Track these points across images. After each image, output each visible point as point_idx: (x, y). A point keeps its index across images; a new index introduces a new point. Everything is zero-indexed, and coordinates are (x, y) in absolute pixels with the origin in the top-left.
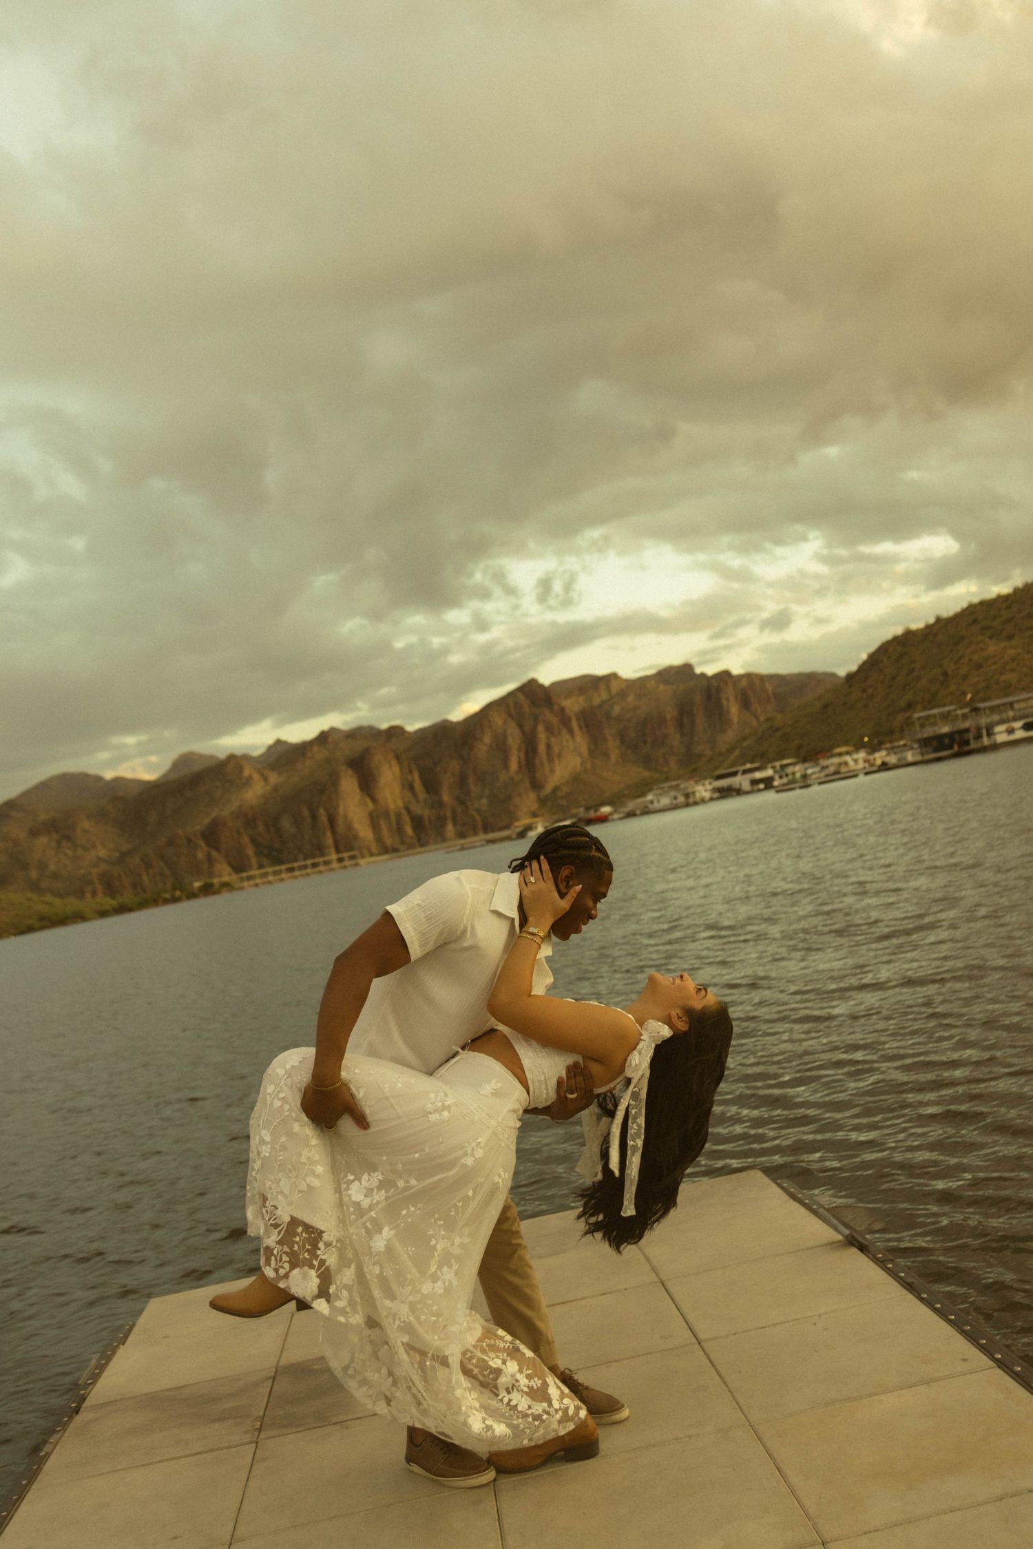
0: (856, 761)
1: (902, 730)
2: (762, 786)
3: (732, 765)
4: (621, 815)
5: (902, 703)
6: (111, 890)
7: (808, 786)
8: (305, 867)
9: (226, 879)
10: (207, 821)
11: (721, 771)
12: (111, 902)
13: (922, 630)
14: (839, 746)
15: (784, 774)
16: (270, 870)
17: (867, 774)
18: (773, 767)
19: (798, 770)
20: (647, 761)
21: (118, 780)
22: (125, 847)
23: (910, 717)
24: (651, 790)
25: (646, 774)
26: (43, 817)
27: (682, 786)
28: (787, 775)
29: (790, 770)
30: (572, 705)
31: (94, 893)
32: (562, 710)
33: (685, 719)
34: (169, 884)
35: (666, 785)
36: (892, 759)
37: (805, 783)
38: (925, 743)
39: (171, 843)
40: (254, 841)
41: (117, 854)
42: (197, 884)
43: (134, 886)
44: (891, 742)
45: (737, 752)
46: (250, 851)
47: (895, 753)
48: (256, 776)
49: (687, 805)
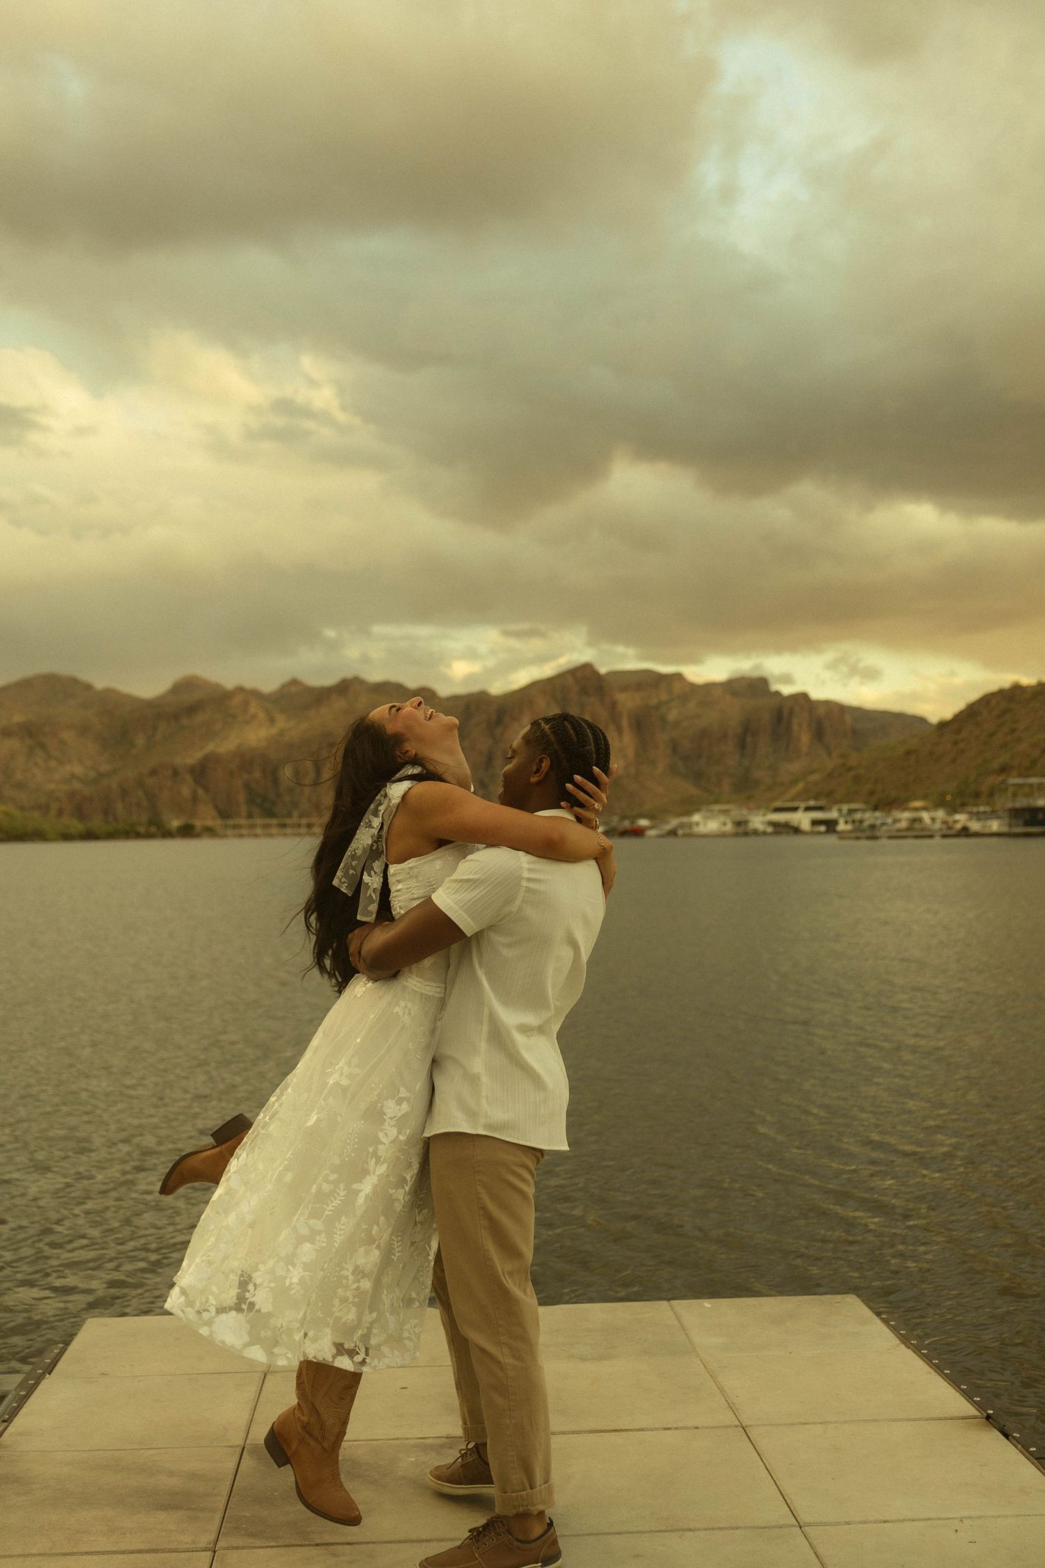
0: (933, 820)
1: (991, 794)
2: (822, 828)
3: (793, 799)
4: (663, 832)
5: (996, 765)
6: (80, 813)
7: (875, 838)
8: (299, 826)
9: (209, 823)
10: (199, 755)
11: (778, 804)
12: (77, 826)
13: (1032, 687)
14: (916, 799)
15: (850, 819)
16: (259, 821)
17: (944, 836)
18: (840, 810)
19: (869, 817)
20: (698, 777)
21: (109, 692)
22: (104, 768)
23: (1003, 782)
24: (698, 810)
25: (693, 791)
26: (18, 718)
27: (733, 813)
28: (853, 822)
29: (858, 816)
30: (628, 701)
31: (60, 812)
32: (614, 704)
33: (749, 739)
34: (144, 818)
35: (717, 807)
36: (975, 826)
37: (872, 833)
38: (1016, 813)
39: (153, 772)
40: (247, 786)
41: (92, 774)
42: (175, 823)
43: (106, 812)
44: (977, 805)
45: (800, 786)
46: (242, 797)
47: (979, 819)
48: (262, 715)
49: (736, 835)
